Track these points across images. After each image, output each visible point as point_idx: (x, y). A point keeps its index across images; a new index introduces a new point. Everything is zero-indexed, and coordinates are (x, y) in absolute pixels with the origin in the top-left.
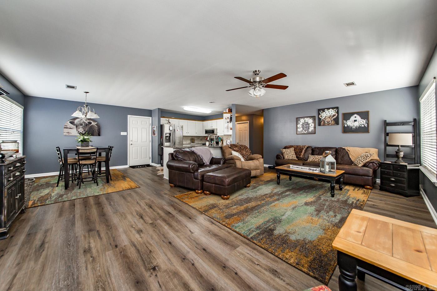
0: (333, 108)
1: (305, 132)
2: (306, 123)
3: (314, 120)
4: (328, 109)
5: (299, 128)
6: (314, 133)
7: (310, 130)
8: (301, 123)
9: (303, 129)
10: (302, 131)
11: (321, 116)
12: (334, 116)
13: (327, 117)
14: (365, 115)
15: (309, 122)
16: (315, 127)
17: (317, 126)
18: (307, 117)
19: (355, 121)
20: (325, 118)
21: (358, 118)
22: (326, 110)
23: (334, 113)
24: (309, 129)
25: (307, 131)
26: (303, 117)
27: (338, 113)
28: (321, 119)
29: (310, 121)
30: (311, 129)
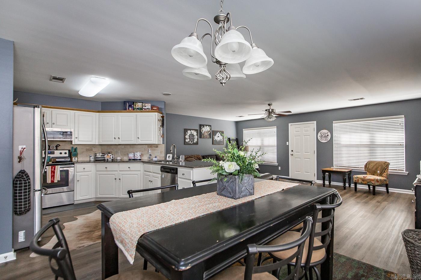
0: (209, 126)
1: (192, 143)
2: (192, 134)
3: (197, 133)
4: (206, 125)
5: (187, 139)
6: (197, 143)
7: (195, 142)
8: (188, 135)
9: (190, 140)
10: (189, 142)
11: (202, 131)
12: (209, 131)
13: (205, 132)
14: (222, 133)
15: (194, 135)
16: (198, 139)
17: (199, 138)
18: (193, 130)
19: (218, 137)
20: (204, 132)
21: (220, 135)
22: (205, 126)
23: (209, 130)
24: (194, 140)
25: (192, 142)
26: (190, 130)
27: (211, 129)
28: (202, 132)
29: (195, 133)
30: (195, 140)
